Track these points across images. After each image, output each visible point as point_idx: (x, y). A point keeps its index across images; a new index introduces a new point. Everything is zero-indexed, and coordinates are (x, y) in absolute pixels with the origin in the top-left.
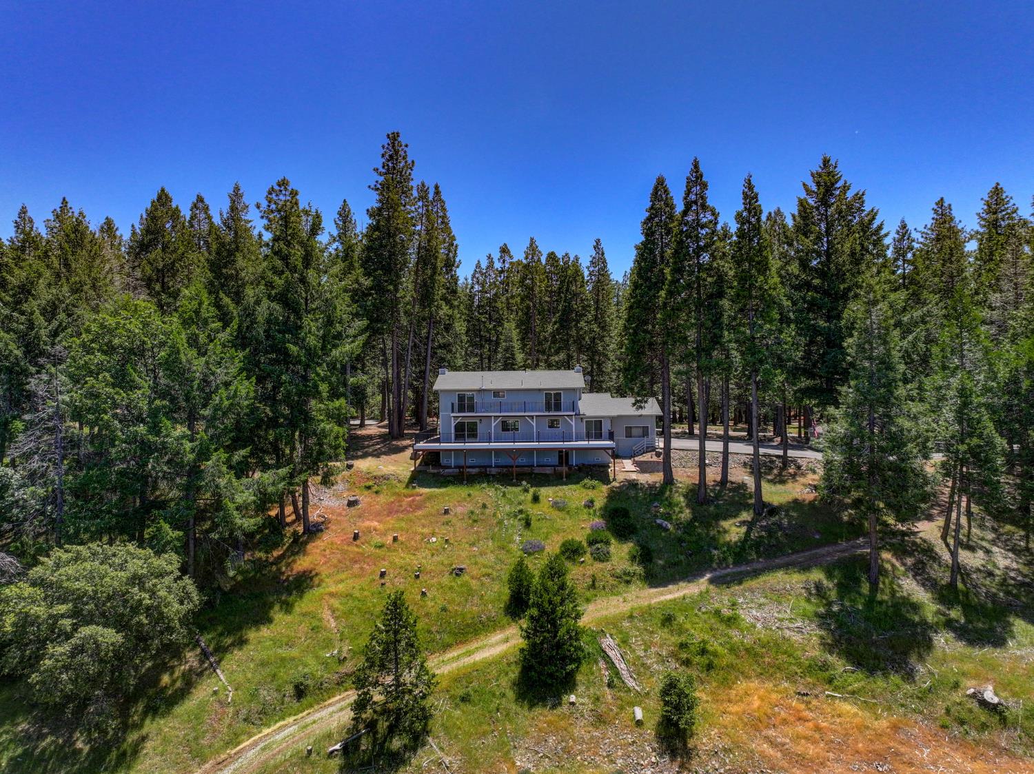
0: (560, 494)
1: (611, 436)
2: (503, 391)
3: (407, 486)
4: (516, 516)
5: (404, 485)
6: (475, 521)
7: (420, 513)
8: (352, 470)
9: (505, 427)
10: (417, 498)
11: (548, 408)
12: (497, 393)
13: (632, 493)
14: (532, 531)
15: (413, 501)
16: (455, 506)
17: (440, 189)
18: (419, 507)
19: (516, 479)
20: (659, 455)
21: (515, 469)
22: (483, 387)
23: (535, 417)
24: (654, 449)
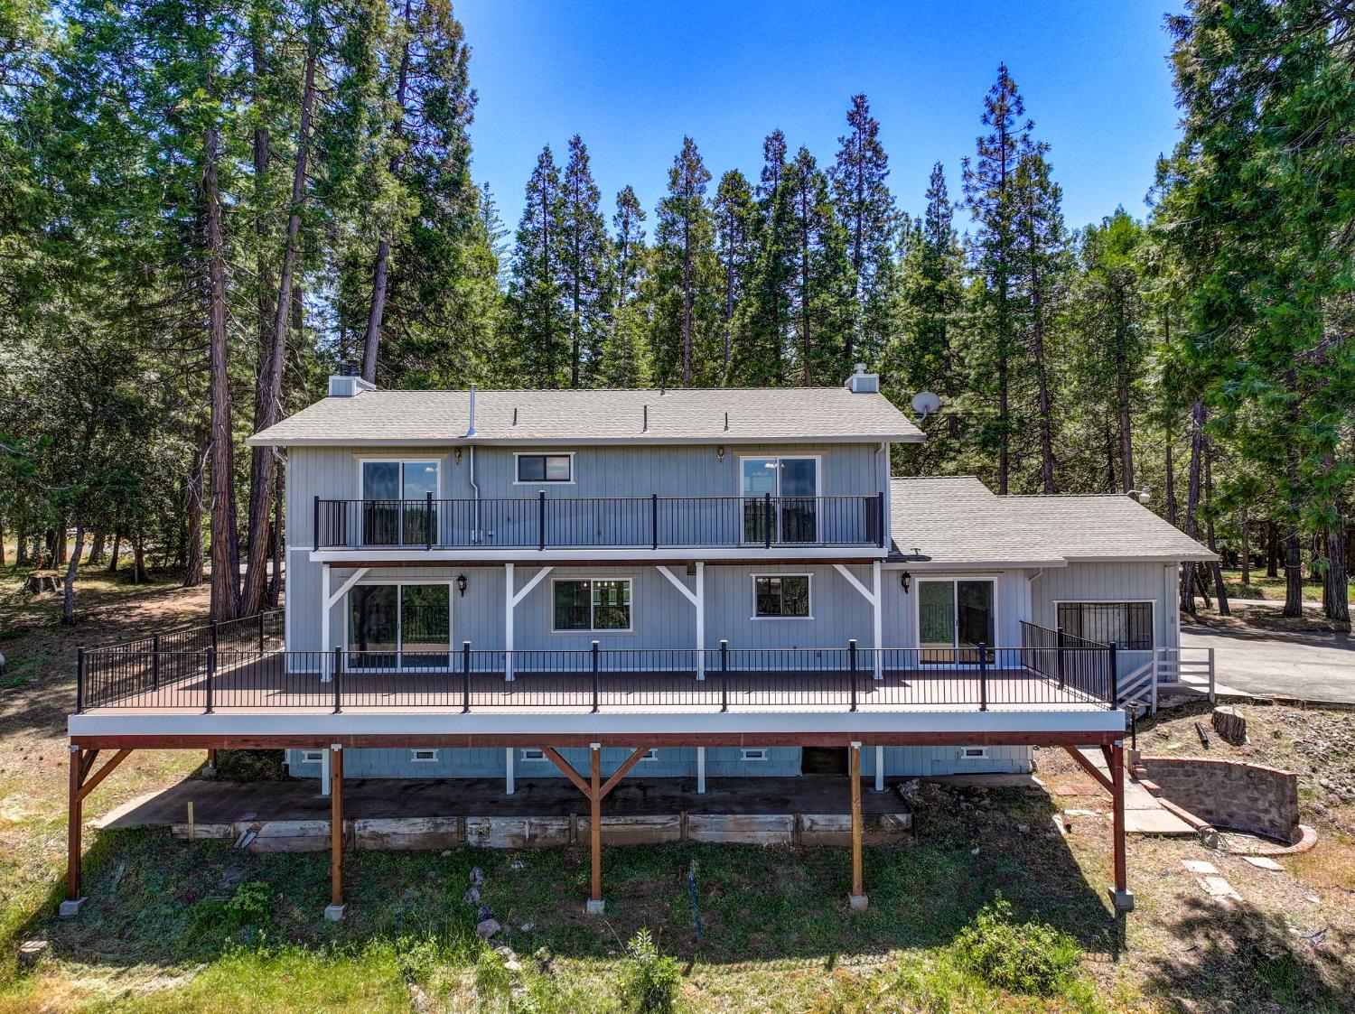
2: (563, 447)
19: (606, 893)
20: (1233, 732)
21: (599, 828)
22: (475, 436)
23: (700, 568)
24: (1200, 703)
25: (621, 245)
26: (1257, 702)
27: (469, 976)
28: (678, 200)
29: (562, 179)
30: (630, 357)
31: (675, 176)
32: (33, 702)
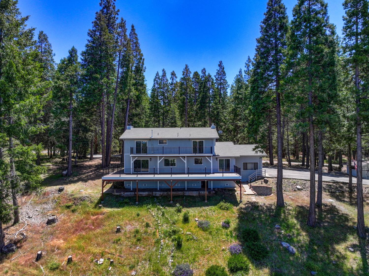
0: (204, 214)
1: (237, 170)
2: (165, 139)
3: (95, 207)
4: (170, 236)
5: (93, 205)
6: (139, 240)
7: (98, 230)
8: (62, 193)
9: (167, 162)
10: (101, 217)
11: (195, 151)
12: (161, 141)
13: (256, 214)
14: (182, 251)
15: (96, 219)
16: (126, 224)
17: (135, 28)
18: (99, 226)
19: (173, 201)
20: (266, 182)
21: (172, 193)
22: (153, 137)
23: (186, 157)
24: (263, 178)
25: (172, 84)
26: (272, 178)
27: (156, 209)
28: (185, 78)
29: (161, 78)
30: (174, 114)
31: (184, 72)
32: (73, 179)
